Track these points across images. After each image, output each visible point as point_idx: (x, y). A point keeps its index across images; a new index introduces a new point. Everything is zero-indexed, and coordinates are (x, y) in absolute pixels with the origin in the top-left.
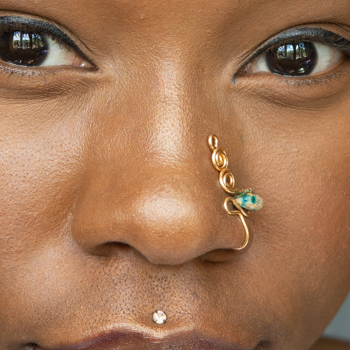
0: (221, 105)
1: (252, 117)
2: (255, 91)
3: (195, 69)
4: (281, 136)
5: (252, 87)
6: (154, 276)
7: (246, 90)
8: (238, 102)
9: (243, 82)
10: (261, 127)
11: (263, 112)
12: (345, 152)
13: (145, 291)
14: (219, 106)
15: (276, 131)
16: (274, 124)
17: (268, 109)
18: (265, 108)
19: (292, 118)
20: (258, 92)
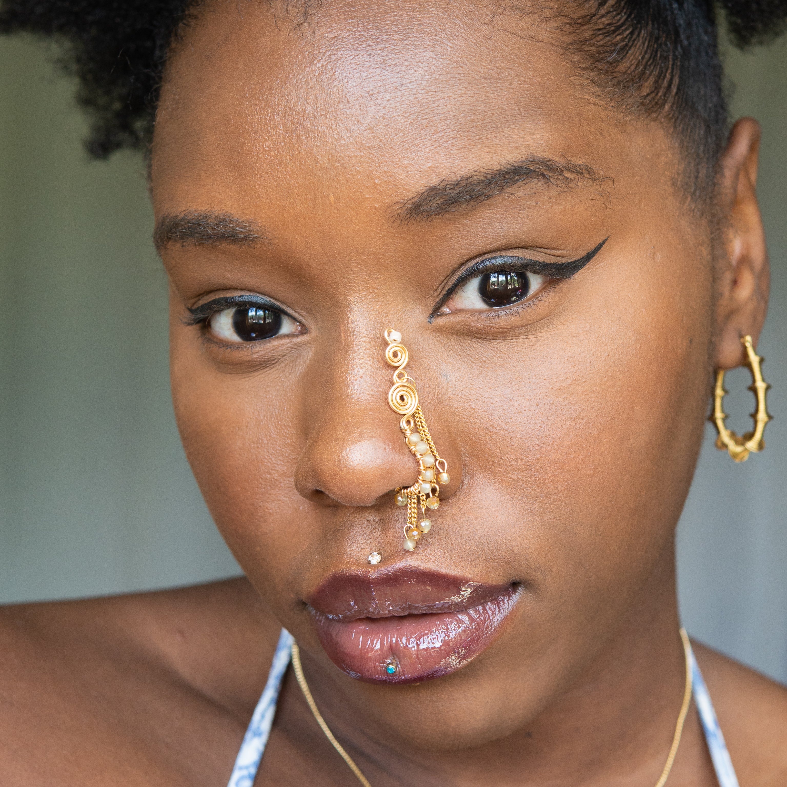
1: (460, 355)
2: (453, 329)
3: (376, 315)
5: (449, 326)
6: (372, 520)
7: (444, 329)
8: (442, 341)
9: (440, 321)
10: (471, 363)
11: (471, 349)
12: (566, 377)
13: (363, 535)
15: (487, 366)
16: (485, 360)
17: (474, 345)
18: (470, 344)
19: (502, 351)
20: (456, 329)
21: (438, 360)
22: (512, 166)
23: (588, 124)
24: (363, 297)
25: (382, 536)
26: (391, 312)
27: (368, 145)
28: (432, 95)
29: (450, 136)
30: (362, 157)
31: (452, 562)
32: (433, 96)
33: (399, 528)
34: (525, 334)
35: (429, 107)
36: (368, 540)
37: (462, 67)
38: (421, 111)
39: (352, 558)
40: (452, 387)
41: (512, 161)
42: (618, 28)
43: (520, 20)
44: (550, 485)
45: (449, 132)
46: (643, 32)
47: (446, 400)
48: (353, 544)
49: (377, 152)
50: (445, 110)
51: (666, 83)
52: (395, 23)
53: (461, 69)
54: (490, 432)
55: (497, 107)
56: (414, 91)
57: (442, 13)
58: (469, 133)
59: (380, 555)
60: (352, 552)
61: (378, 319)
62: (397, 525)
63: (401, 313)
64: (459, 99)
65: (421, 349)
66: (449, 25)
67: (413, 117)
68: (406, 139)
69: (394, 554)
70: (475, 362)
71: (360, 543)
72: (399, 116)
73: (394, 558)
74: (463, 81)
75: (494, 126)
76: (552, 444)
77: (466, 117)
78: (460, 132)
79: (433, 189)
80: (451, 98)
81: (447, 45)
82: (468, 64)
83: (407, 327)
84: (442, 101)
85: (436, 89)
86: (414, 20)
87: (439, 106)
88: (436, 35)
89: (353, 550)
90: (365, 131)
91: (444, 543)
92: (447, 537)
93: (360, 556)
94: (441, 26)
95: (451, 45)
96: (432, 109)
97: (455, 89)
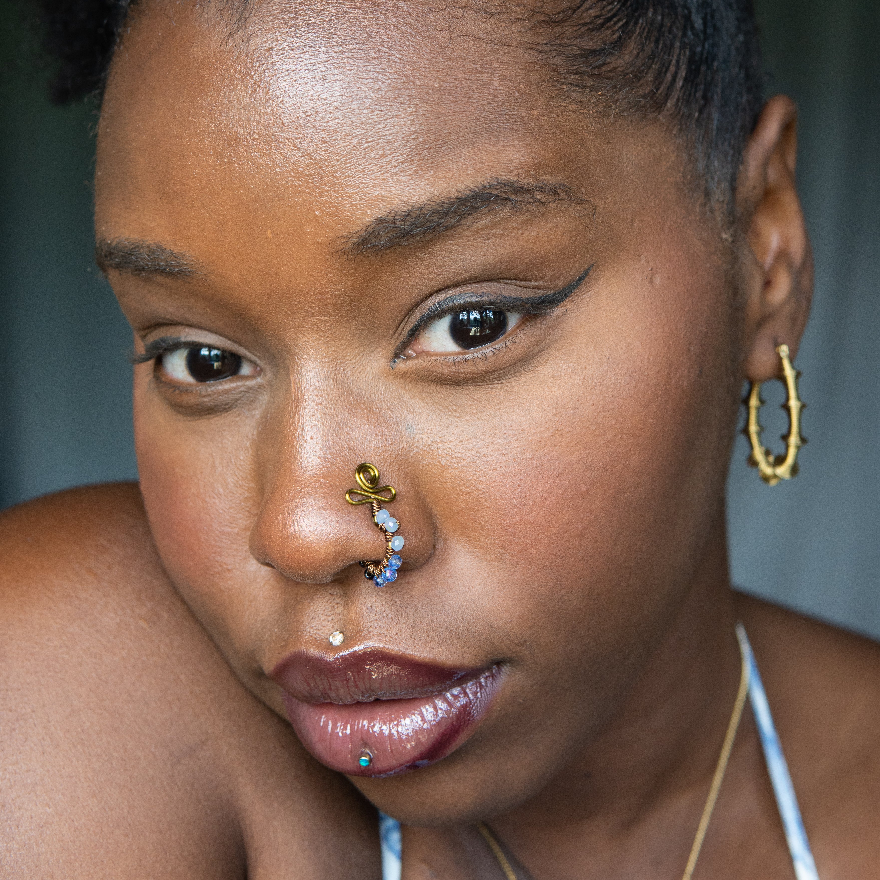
0: (377, 396)
1: (427, 403)
2: (417, 374)
4: (464, 419)
5: (413, 372)
6: (335, 593)
7: (408, 375)
8: (407, 388)
9: (405, 365)
10: (439, 412)
11: (439, 396)
12: (547, 427)
13: (324, 611)
14: (374, 398)
15: (458, 415)
16: (455, 408)
17: (443, 392)
18: (439, 391)
19: (475, 398)
20: (422, 375)
21: (402, 411)
22: (472, 192)
23: (566, 136)
24: (314, 342)
25: (345, 612)
26: (347, 358)
27: (307, 173)
28: (378, 114)
29: (399, 161)
30: (300, 186)
31: (420, 643)
32: (379, 116)
33: (362, 604)
34: (499, 378)
35: (374, 128)
36: (329, 616)
37: (413, 82)
38: (366, 132)
39: (311, 636)
40: (418, 441)
41: (472, 186)
42: (609, 19)
43: (484, 22)
44: (533, 551)
45: (398, 156)
46: (641, 21)
47: (413, 457)
48: (313, 621)
49: (316, 181)
50: (392, 131)
51: (669, 76)
52: (337, 33)
53: (412, 83)
54: (463, 492)
55: (454, 125)
56: (357, 111)
57: (391, 19)
58: (422, 156)
59: (341, 635)
60: (312, 630)
61: (331, 366)
62: (360, 601)
63: (358, 358)
64: (409, 118)
65: (382, 399)
66: (399, 34)
67: (356, 140)
68: (349, 165)
69: (356, 634)
70: (444, 411)
71: (320, 620)
72: (340, 139)
73: (356, 639)
74: (415, 97)
75: (451, 147)
76: (533, 505)
77: (418, 138)
78: (410, 156)
79: (381, 221)
80: (400, 117)
81: (396, 57)
82: (420, 77)
83: (366, 373)
84: (389, 121)
85: (382, 108)
86: (359, 29)
87: (385, 127)
88: (383, 46)
89: (312, 628)
90: (302, 157)
91: (412, 621)
92: (415, 614)
93: (321, 634)
94: (388, 35)
95: (400, 56)
96: (378, 131)
97: (405, 106)
